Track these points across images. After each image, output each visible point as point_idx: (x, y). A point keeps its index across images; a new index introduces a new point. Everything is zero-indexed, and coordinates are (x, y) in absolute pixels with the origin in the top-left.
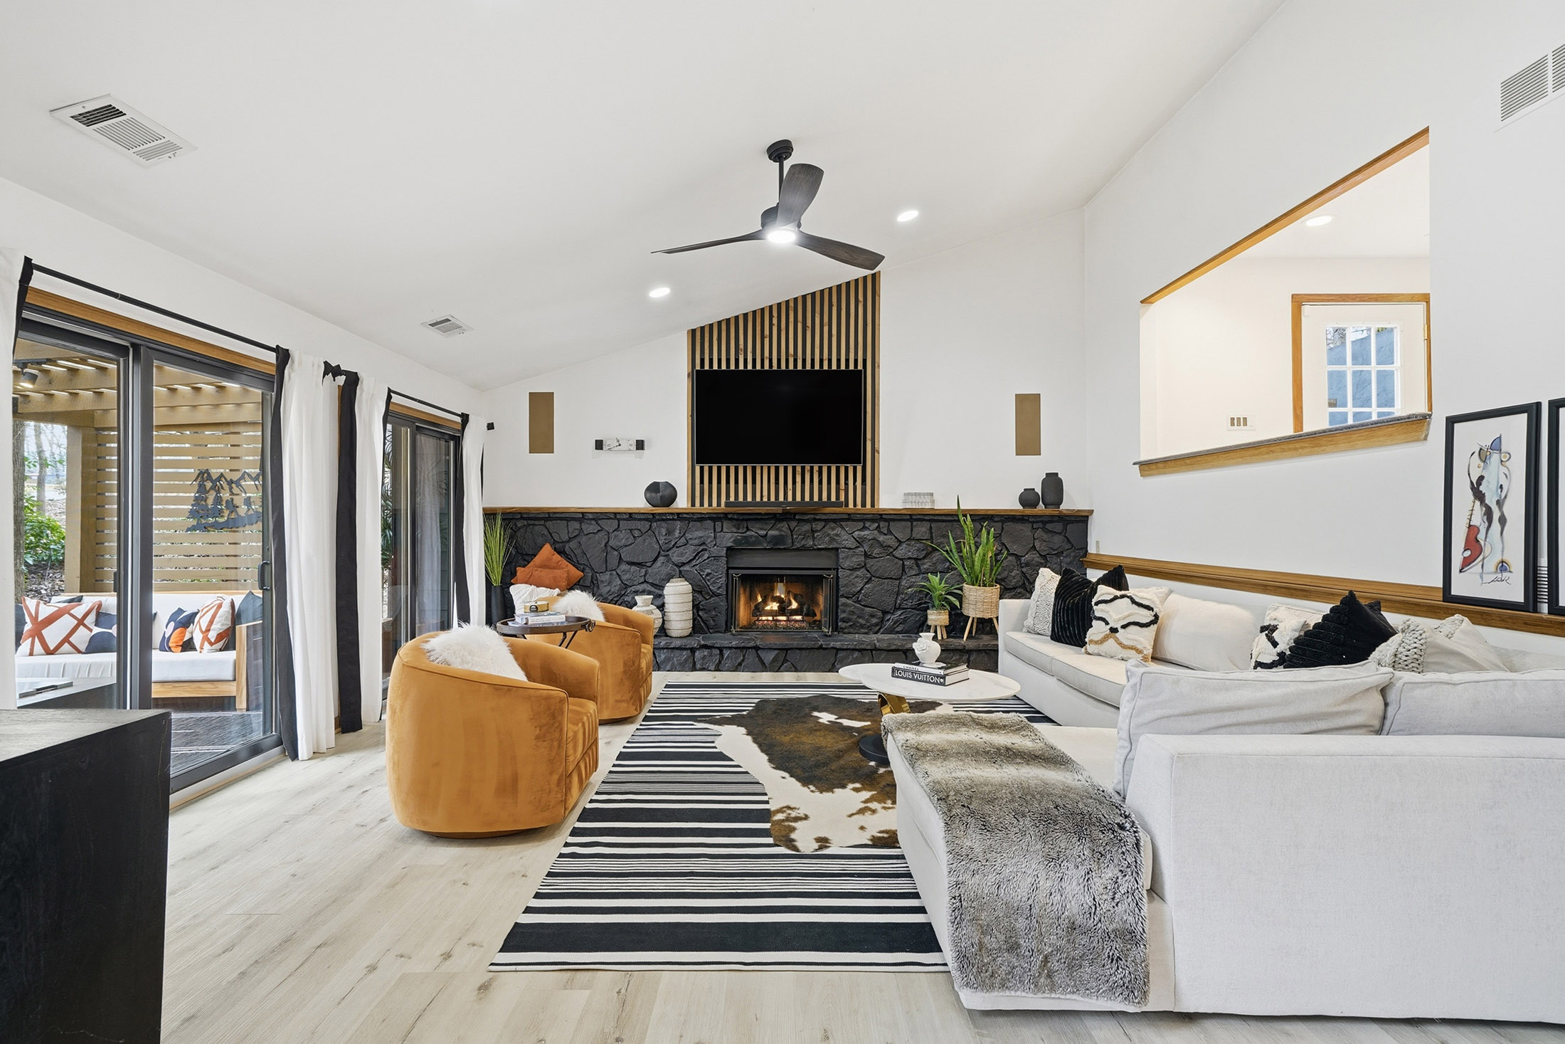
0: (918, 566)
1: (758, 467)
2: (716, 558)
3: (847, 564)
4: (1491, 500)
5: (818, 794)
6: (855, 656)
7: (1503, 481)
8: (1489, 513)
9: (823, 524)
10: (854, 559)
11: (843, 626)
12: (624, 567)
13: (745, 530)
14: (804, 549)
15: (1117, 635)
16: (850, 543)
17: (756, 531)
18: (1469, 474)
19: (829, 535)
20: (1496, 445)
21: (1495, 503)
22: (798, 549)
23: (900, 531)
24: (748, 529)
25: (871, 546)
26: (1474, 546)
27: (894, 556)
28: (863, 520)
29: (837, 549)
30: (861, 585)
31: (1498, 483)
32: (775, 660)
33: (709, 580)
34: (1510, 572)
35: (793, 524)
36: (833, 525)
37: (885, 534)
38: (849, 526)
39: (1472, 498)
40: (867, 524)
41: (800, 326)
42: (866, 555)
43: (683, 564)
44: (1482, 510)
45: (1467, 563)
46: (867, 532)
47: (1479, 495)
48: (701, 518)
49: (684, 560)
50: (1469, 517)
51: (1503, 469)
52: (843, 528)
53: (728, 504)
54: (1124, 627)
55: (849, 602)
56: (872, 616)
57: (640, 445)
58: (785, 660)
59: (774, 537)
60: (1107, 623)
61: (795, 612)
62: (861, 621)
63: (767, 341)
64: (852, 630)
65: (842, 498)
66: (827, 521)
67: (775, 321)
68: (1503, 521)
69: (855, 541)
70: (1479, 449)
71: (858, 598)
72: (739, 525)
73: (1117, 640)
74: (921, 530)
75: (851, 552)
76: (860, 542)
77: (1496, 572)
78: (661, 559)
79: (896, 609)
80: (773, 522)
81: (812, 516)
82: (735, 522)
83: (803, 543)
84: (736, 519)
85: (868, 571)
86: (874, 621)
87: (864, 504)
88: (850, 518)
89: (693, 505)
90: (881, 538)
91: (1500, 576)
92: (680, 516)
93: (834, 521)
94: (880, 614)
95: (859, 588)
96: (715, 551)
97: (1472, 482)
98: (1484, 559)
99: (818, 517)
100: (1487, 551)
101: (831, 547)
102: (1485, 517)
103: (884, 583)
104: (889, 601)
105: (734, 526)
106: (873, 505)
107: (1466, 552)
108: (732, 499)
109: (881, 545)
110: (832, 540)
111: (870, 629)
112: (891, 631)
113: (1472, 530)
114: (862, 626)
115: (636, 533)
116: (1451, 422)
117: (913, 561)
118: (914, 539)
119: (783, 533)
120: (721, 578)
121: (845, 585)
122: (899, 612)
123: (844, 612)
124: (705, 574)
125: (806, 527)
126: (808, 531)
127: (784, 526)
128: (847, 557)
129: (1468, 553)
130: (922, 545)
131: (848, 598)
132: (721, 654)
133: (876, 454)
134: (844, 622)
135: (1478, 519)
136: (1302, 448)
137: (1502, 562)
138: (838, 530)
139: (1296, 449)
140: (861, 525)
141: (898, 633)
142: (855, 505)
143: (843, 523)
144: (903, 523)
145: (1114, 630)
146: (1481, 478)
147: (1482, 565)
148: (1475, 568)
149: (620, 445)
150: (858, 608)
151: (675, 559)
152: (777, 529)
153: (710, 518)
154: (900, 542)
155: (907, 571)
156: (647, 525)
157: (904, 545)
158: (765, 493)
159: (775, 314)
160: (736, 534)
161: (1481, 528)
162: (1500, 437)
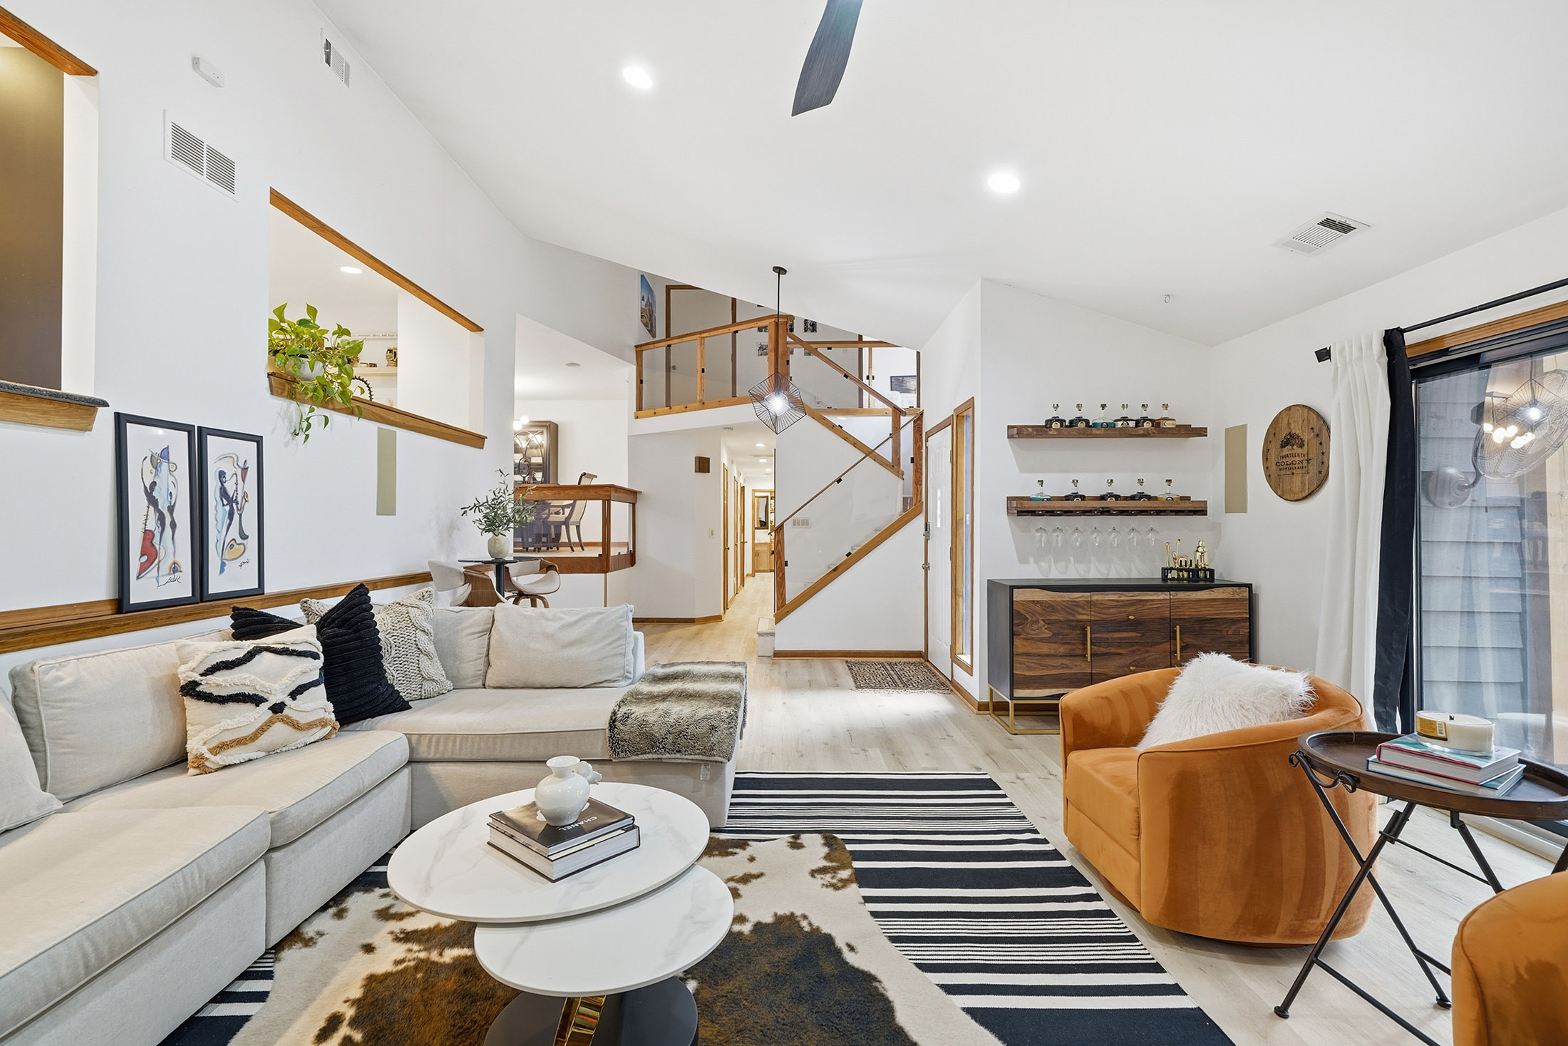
4: (163, 506)
5: (798, 913)
7: (172, 489)
8: (161, 519)
18: (142, 478)
20: (165, 454)
21: (166, 509)
26: (150, 552)
31: (168, 489)
34: (181, 571)
39: (146, 503)
44: (156, 515)
45: (143, 568)
47: (153, 501)
50: (144, 522)
51: (171, 479)
68: (173, 525)
70: (150, 455)
77: (170, 574)
91: (172, 576)
97: (145, 487)
98: (159, 562)
100: (161, 554)
102: (159, 522)
107: (142, 558)
113: (148, 535)
116: (124, 419)
129: (145, 558)
135: (152, 525)
137: (174, 563)
146: (154, 484)
147: (159, 567)
148: (152, 572)
161: (155, 532)
162: (168, 448)
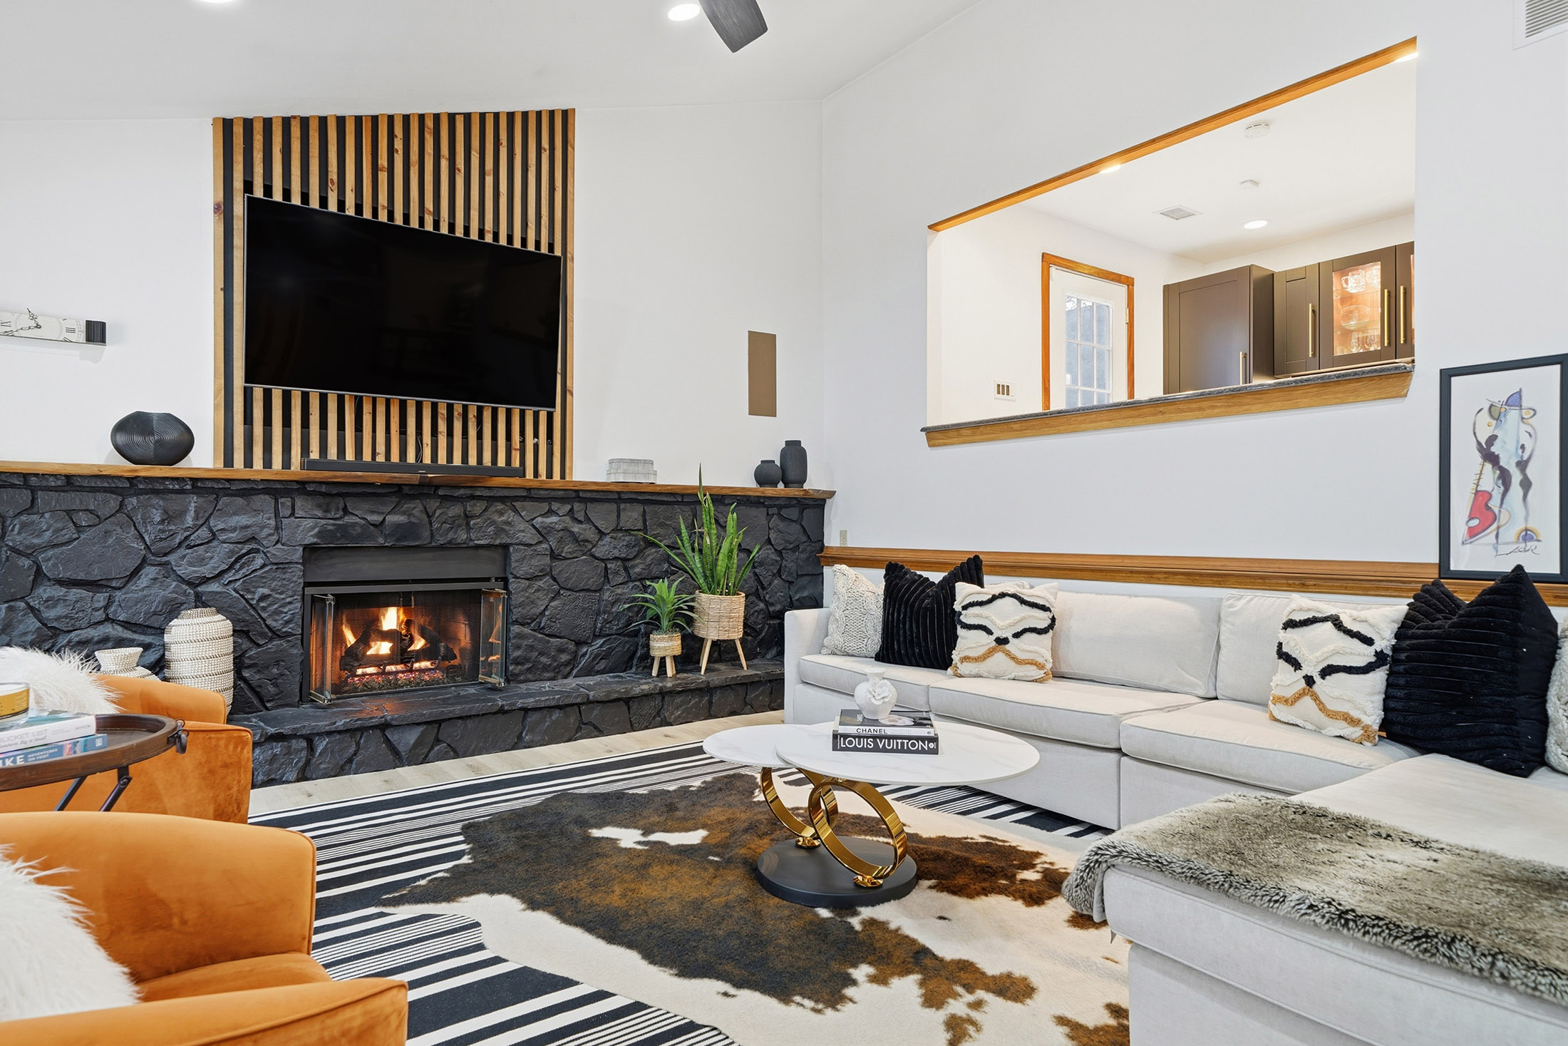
0: (626, 569)
1: (367, 397)
2: (281, 566)
3: (523, 570)
4: (1508, 462)
5: (829, 1012)
6: (553, 718)
7: (1525, 439)
8: (1505, 477)
9: (483, 505)
10: (535, 562)
11: (516, 671)
12: (47, 591)
13: (341, 513)
14: (450, 547)
15: (1007, 647)
16: (529, 536)
17: (363, 515)
18: (1475, 433)
19: (493, 523)
20: (1515, 400)
21: (1514, 465)
22: (442, 548)
23: (603, 516)
24: (346, 511)
25: (560, 540)
26: (1484, 513)
27: (593, 556)
28: (549, 499)
29: (505, 547)
30: (546, 602)
31: (1518, 442)
32: (418, 743)
33: (264, 609)
34: (1539, 541)
35: (433, 504)
36: (500, 506)
37: (580, 522)
38: (527, 509)
39: (1480, 460)
40: (555, 506)
41: (444, 164)
42: (554, 556)
43: (206, 580)
44: (1494, 473)
45: (1473, 533)
46: (554, 519)
47: (1490, 457)
48: (247, 490)
49: (206, 571)
50: (1476, 482)
51: (1524, 427)
52: (516, 511)
53: (308, 465)
54: (1017, 635)
55: (526, 630)
56: (561, 650)
57: (96, 333)
58: (438, 741)
59: (398, 526)
60: (989, 632)
61: (420, 656)
62: (544, 659)
63: (383, 177)
64: (530, 676)
65: (516, 463)
66: (492, 499)
67: (398, 144)
68: (1526, 484)
69: (535, 532)
70: (1488, 406)
71: (540, 623)
72: (328, 505)
73: (1008, 654)
74: (632, 516)
75: (529, 551)
76: (543, 534)
77: (1517, 542)
78: (150, 572)
79: (596, 637)
80: (395, 499)
81: (468, 492)
82: (321, 500)
83: (451, 535)
84: (321, 494)
85: (555, 579)
86: (564, 657)
87: (550, 474)
88: (531, 495)
89: (229, 462)
90: (576, 528)
91: (1523, 545)
92: (198, 485)
93: (502, 499)
94: (572, 646)
95: (542, 608)
96: (277, 552)
97: (1479, 443)
98: (1498, 528)
99: (478, 493)
100: (1503, 518)
101: (497, 542)
102: (1500, 482)
103: (577, 598)
104: (584, 625)
105: (319, 506)
106: (563, 476)
107: (1471, 522)
108: (315, 455)
109: (575, 538)
110: (500, 531)
111: (560, 671)
112: (588, 671)
113: (1481, 499)
114: (546, 668)
115: (83, 519)
116: (1447, 376)
117: (619, 563)
118: (621, 530)
119: (413, 520)
120: (290, 603)
121: (521, 605)
122: (600, 641)
123: (518, 647)
124: (257, 597)
125: (455, 510)
126: (459, 516)
127: (416, 508)
128: (524, 558)
129: (1475, 522)
130: (633, 538)
131: (523, 625)
132: (311, 748)
133: (568, 396)
134: (518, 664)
135: (1489, 481)
136: (1213, 407)
137: (1526, 530)
138: (510, 516)
139: (1200, 409)
140: (545, 507)
141: (598, 673)
142: (536, 474)
143: (518, 504)
144: (607, 505)
145: (1002, 641)
146: (1492, 439)
147: (1497, 534)
148: (1488, 537)
149: (38, 327)
150: (540, 640)
151: (185, 570)
152: (404, 513)
153: (266, 491)
154: (601, 534)
155: (610, 577)
156: (113, 500)
157: (607, 539)
158: (381, 448)
159: (398, 131)
160: (323, 522)
161: (1493, 493)
162: (1520, 392)
